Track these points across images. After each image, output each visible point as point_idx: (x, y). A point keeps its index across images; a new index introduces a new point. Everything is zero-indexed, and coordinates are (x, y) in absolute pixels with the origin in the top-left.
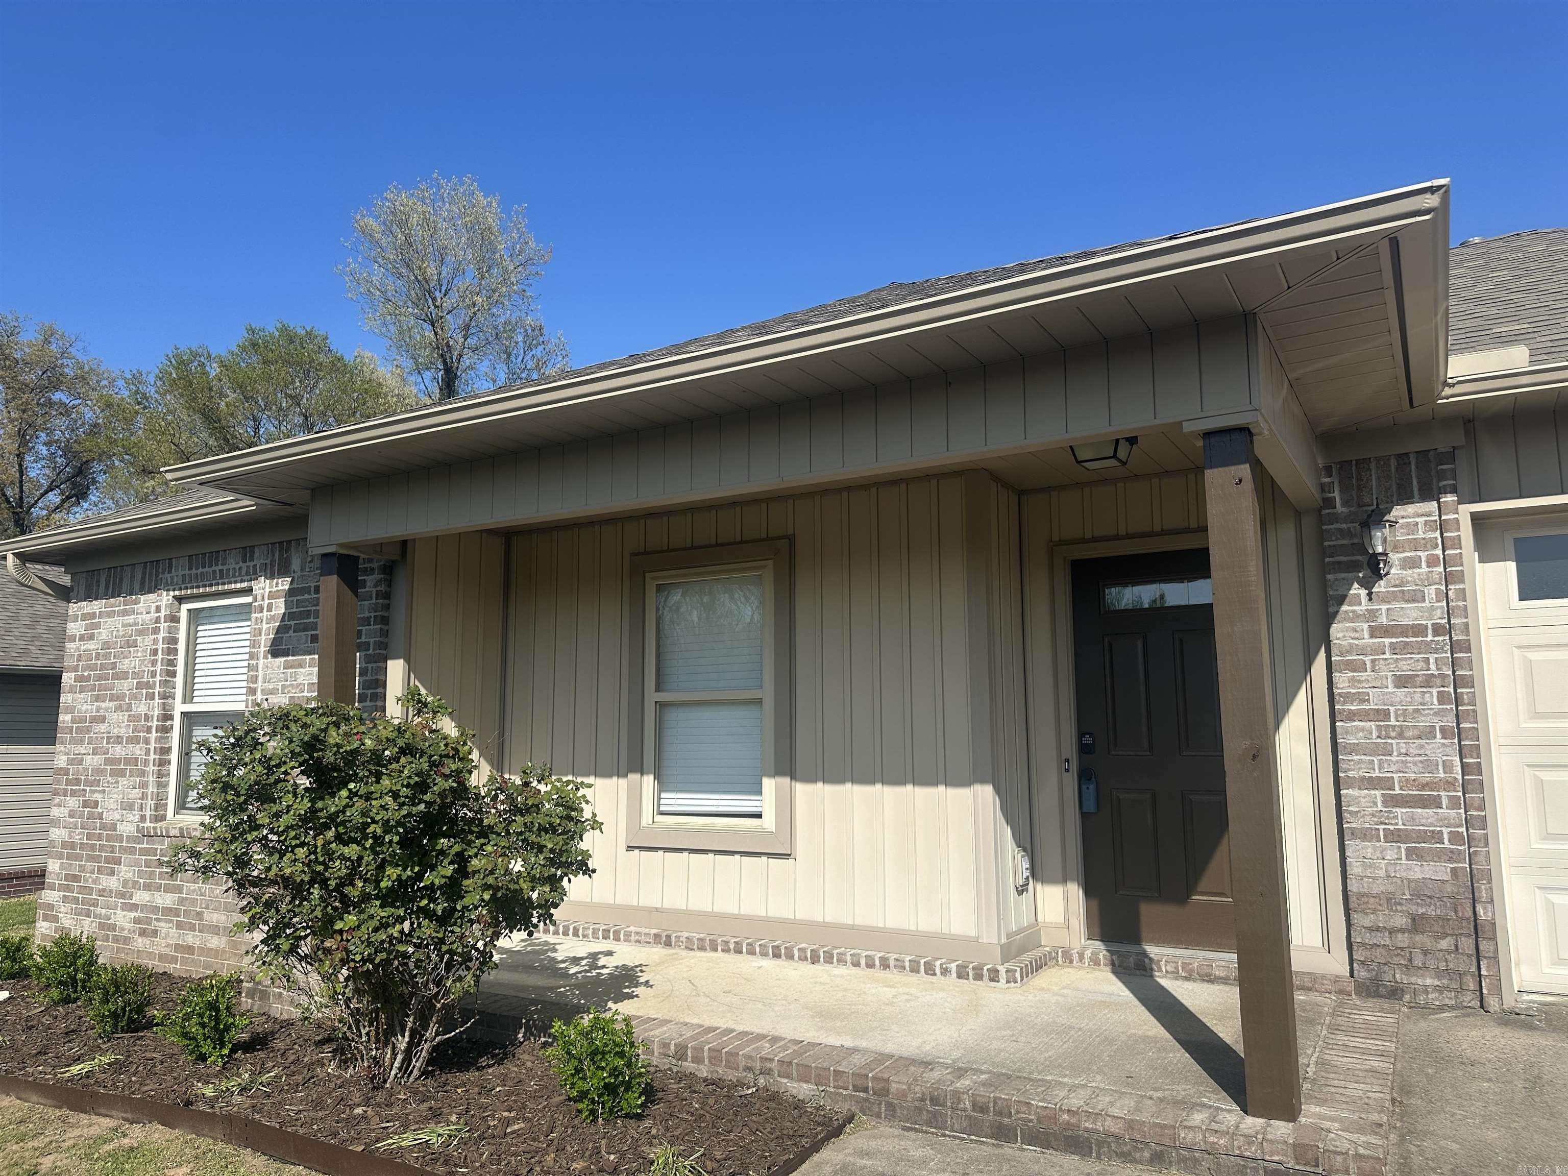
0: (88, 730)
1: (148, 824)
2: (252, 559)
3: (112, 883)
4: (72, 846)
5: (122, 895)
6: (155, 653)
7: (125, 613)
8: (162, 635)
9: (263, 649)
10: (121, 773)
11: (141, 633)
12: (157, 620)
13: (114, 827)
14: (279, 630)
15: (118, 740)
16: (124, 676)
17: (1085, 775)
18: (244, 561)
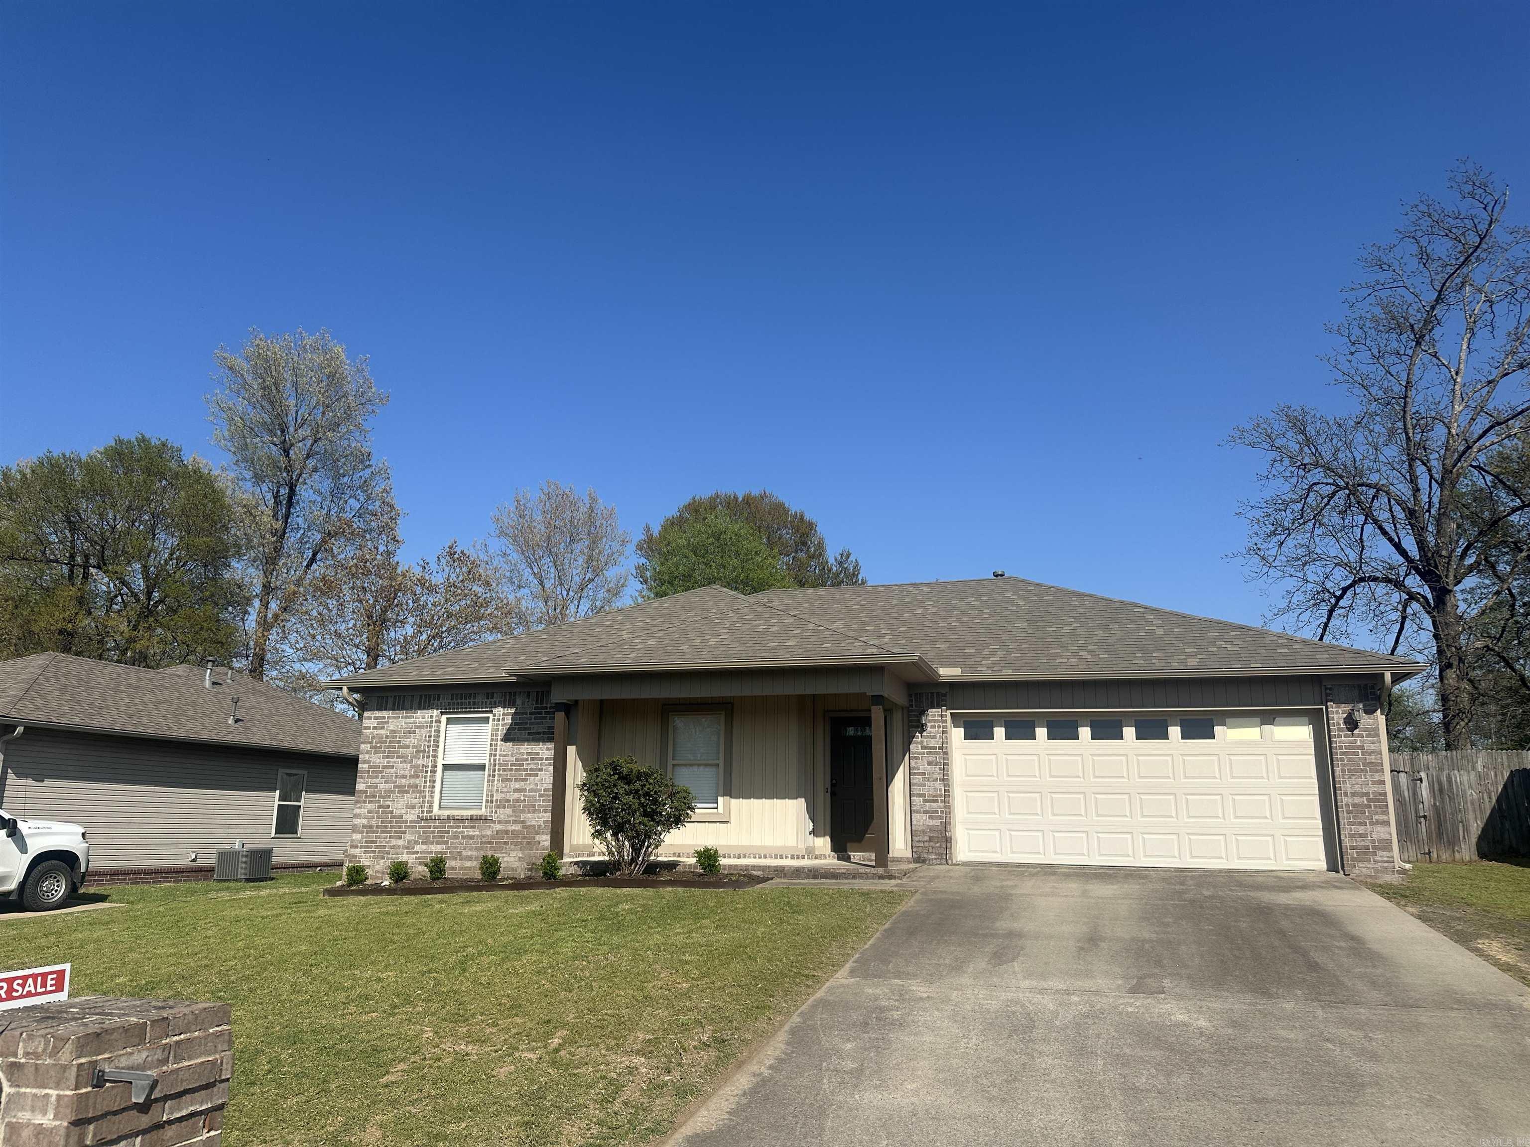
0: (381, 772)
1: (425, 814)
2: (492, 698)
3: (401, 843)
4: (371, 827)
5: (407, 848)
6: (430, 736)
7: (406, 717)
8: (433, 729)
9: (499, 738)
10: (407, 792)
11: (418, 727)
12: (431, 722)
13: (401, 817)
14: (508, 729)
15: (404, 776)
16: (408, 747)
17: (833, 794)
18: (488, 698)
